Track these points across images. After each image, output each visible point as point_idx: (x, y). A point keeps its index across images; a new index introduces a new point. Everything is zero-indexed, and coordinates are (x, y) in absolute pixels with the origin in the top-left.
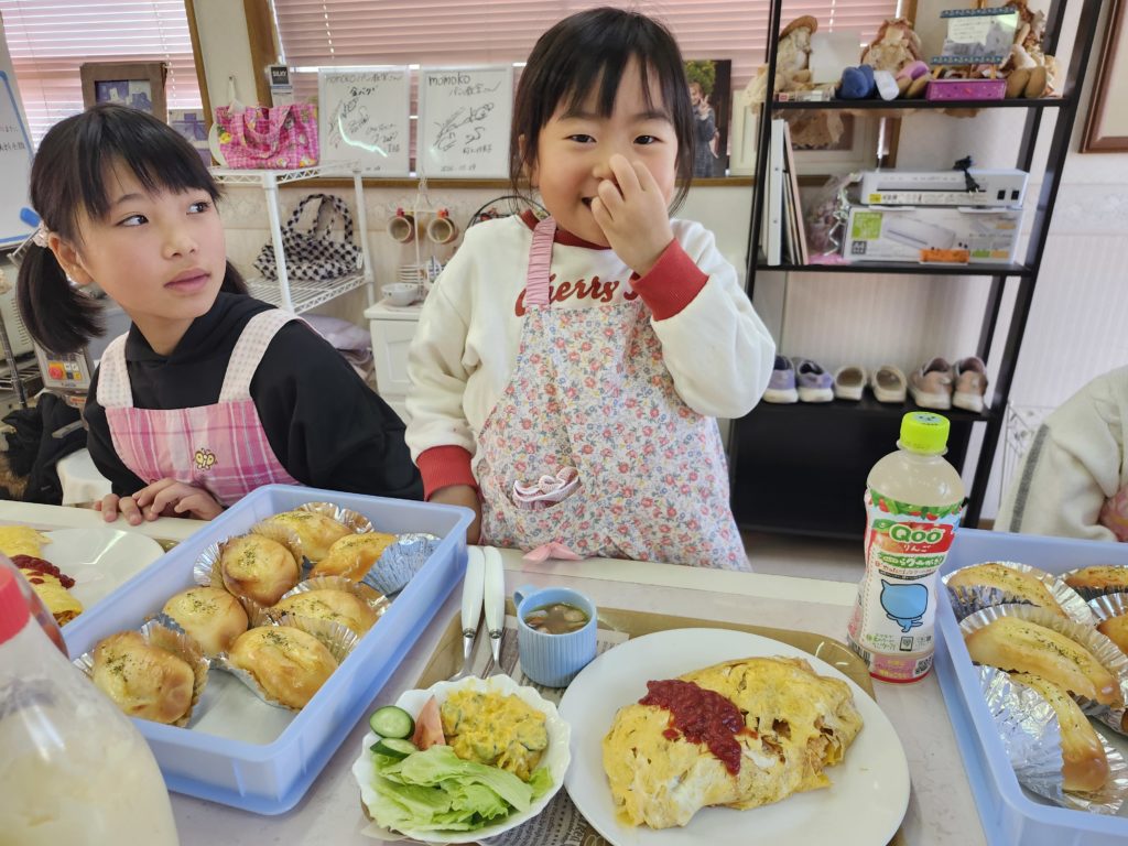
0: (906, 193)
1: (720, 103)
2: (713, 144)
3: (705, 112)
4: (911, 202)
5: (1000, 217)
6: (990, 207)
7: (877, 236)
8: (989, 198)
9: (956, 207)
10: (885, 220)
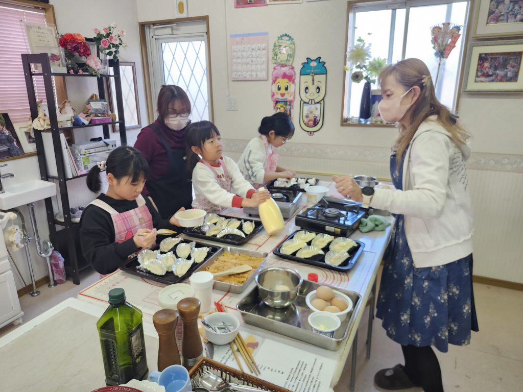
0: (92, 150)
1: (10, 129)
2: (15, 143)
3: (7, 133)
4: (94, 152)
8: (110, 147)
9: (104, 151)
10: (90, 158)
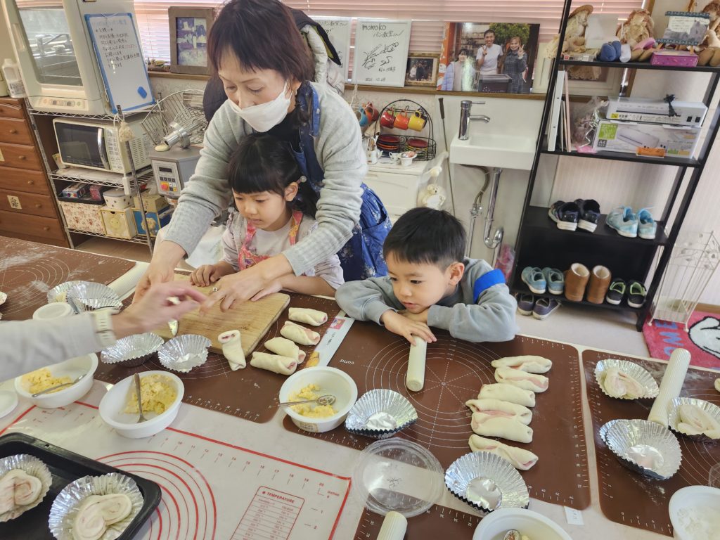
0: (633, 114)
1: (530, 50)
4: (635, 120)
5: (687, 132)
6: (682, 126)
7: (614, 138)
8: (683, 120)
9: (661, 124)
10: (619, 129)
